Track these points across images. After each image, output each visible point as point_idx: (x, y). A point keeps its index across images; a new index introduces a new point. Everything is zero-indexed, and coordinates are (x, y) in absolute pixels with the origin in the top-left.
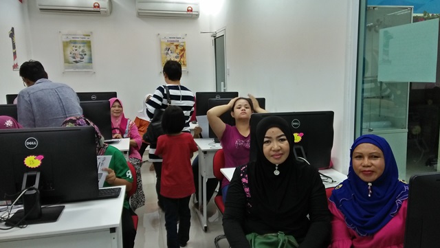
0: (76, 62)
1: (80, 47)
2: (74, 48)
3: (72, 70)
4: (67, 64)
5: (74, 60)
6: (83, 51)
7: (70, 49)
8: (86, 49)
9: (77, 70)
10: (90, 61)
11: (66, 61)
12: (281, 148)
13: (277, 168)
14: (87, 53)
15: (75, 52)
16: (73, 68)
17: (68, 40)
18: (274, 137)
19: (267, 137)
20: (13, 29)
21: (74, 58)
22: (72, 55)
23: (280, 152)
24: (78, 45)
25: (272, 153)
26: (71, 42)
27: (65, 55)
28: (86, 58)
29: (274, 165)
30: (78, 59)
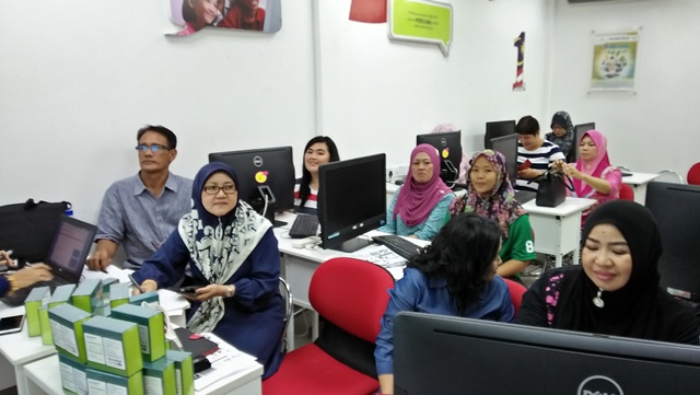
0: (610, 76)
1: (619, 53)
2: (610, 55)
3: (601, 89)
4: (596, 80)
5: (607, 73)
6: (622, 59)
7: (604, 57)
8: (627, 56)
9: (609, 89)
10: (631, 75)
11: (596, 76)
12: (613, 265)
13: (599, 294)
14: (628, 60)
15: (609, 61)
16: (604, 85)
17: (603, 43)
18: (604, 241)
19: (592, 240)
20: (522, 35)
21: (607, 70)
22: (605, 66)
23: (612, 271)
24: (616, 50)
25: (596, 268)
26: (606, 46)
27: (594, 67)
28: (625, 70)
29: (597, 289)
30: (612, 72)
